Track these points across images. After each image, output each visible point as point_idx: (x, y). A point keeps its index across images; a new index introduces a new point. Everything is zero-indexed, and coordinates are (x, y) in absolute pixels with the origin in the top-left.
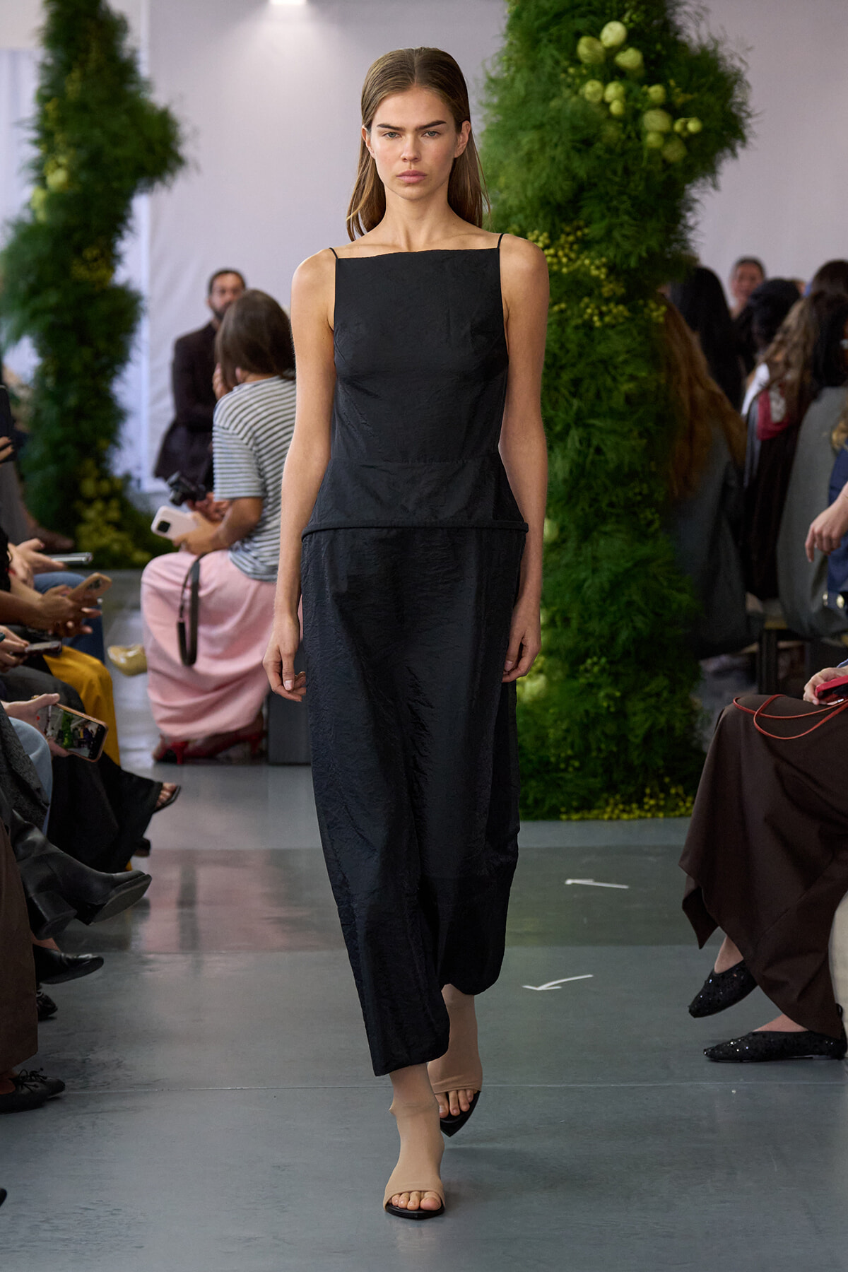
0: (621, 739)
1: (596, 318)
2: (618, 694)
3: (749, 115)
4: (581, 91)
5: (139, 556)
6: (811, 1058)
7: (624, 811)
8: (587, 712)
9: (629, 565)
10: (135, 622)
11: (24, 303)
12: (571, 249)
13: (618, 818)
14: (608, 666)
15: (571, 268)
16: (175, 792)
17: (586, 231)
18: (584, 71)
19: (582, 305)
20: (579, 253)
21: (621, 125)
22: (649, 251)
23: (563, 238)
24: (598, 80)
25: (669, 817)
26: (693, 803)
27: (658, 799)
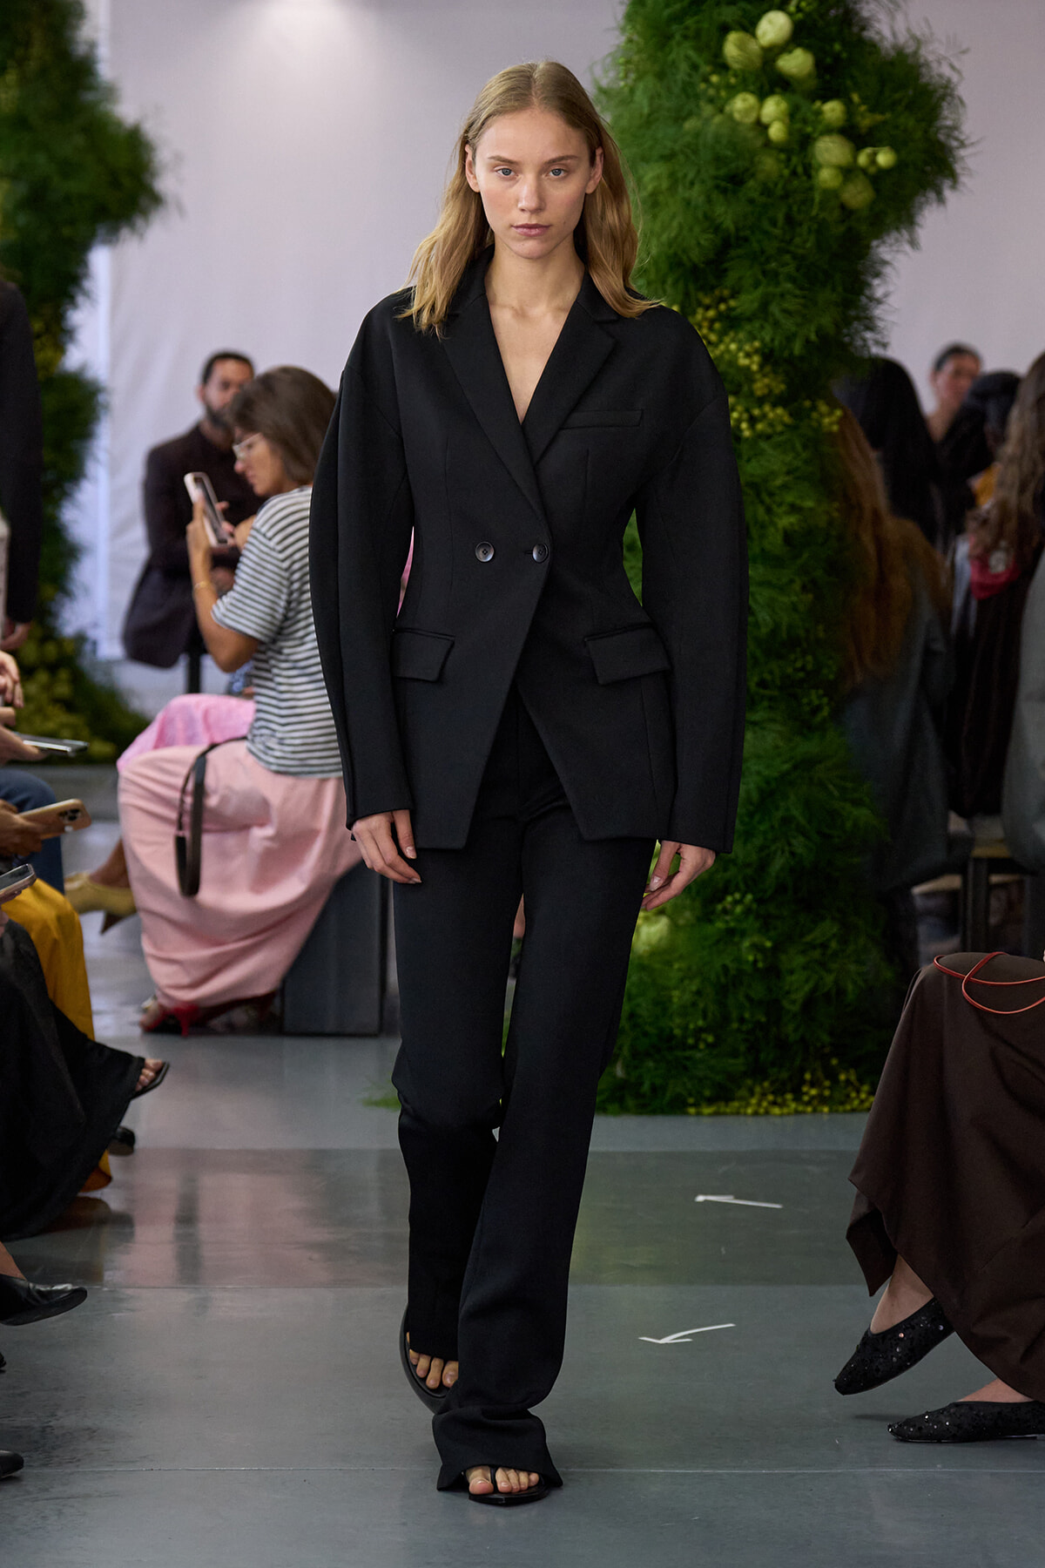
0: (773, 1007)
1: (744, 425)
2: (768, 944)
3: (962, 145)
4: (727, 108)
5: (102, 747)
7: (774, 1103)
8: (725, 968)
9: (786, 767)
12: (711, 329)
13: (767, 1113)
14: (755, 906)
16: (161, 1071)
17: (732, 303)
18: (733, 80)
20: (722, 334)
21: (783, 156)
22: (819, 332)
23: (699, 314)
24: (752, 92)
25: (837, 1111)
26: (871, 1095)
27: (822, 1088)
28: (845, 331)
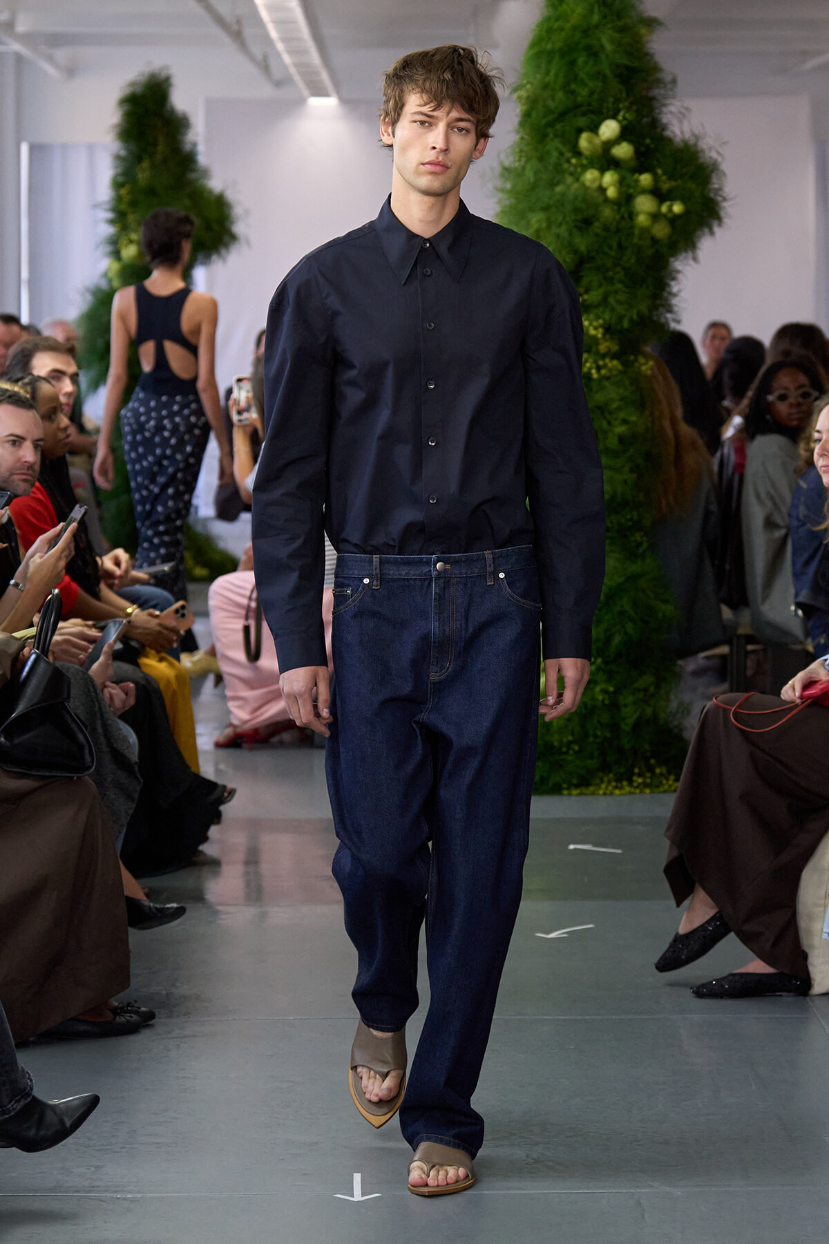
0: (615, 727)
1: (594, 371)
2: (611, 689)
3: (725, 199)
4: (582, 179)
6: (781, 995)
7: (616, 787)
9: (621, 580)
13: (612, 793)
14: (603, 666)
17: (586, 297)
18: (585, 162)
21: (616, 207)
22: (639, 314)
24: (597, 169)
25: (654, 792)
27: (645, 777)
28: (655, 313)
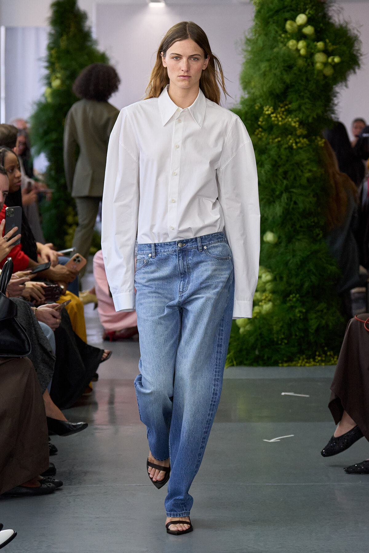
0: (306, 331)
1: (294, 145)
2: (304, 311)
3: (361, 55)
4: (287, 45)
5: (92, 249)
7: (307, 362)
8: (290, 319)
9: (309, 253)
10: (90, 279)
11: (42, 138)
12: (283, 114)
13: (304, 365)
14: (299, 298)
15: (283, 122)
16: (109, 354)
17: (290, 106)
18: (289, 36)
19: (288, 139)
20: (287, 116)
21: (305, 59)
22: (317, 115)
23: (279, 109)
24: (295, 39)
25: (327, 365)
26: (337, 359)
27: (322, 357)
28: (326, 114)
